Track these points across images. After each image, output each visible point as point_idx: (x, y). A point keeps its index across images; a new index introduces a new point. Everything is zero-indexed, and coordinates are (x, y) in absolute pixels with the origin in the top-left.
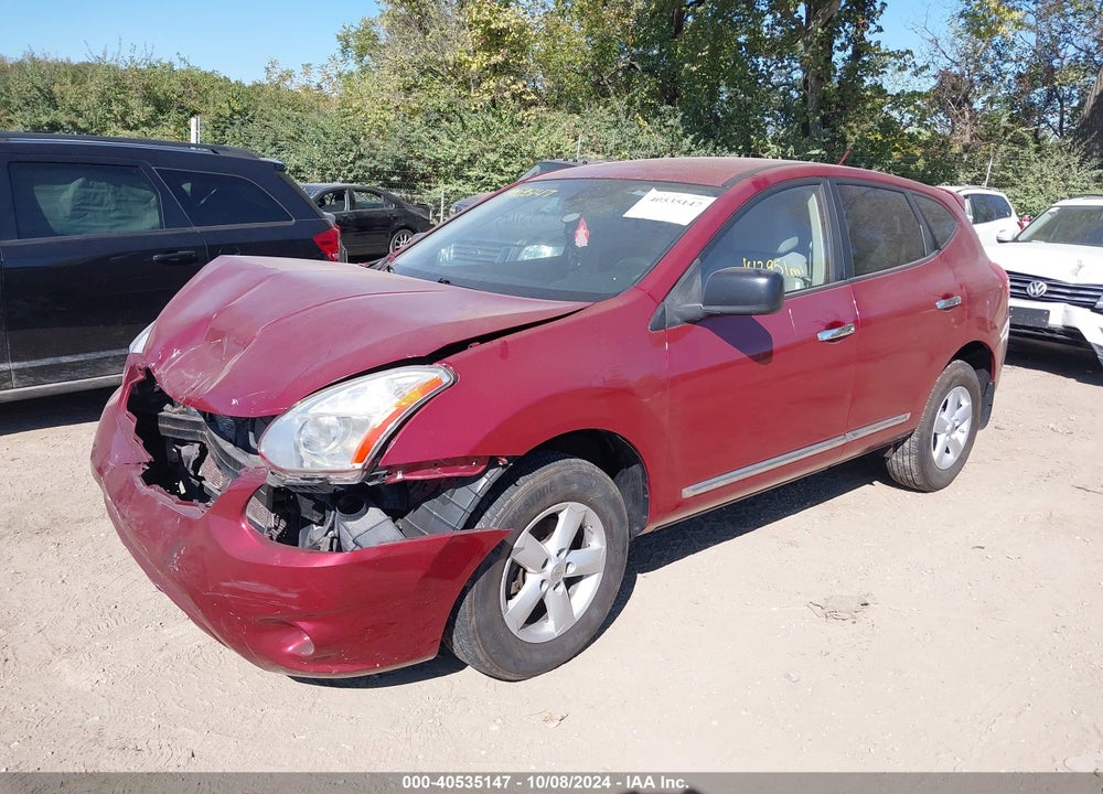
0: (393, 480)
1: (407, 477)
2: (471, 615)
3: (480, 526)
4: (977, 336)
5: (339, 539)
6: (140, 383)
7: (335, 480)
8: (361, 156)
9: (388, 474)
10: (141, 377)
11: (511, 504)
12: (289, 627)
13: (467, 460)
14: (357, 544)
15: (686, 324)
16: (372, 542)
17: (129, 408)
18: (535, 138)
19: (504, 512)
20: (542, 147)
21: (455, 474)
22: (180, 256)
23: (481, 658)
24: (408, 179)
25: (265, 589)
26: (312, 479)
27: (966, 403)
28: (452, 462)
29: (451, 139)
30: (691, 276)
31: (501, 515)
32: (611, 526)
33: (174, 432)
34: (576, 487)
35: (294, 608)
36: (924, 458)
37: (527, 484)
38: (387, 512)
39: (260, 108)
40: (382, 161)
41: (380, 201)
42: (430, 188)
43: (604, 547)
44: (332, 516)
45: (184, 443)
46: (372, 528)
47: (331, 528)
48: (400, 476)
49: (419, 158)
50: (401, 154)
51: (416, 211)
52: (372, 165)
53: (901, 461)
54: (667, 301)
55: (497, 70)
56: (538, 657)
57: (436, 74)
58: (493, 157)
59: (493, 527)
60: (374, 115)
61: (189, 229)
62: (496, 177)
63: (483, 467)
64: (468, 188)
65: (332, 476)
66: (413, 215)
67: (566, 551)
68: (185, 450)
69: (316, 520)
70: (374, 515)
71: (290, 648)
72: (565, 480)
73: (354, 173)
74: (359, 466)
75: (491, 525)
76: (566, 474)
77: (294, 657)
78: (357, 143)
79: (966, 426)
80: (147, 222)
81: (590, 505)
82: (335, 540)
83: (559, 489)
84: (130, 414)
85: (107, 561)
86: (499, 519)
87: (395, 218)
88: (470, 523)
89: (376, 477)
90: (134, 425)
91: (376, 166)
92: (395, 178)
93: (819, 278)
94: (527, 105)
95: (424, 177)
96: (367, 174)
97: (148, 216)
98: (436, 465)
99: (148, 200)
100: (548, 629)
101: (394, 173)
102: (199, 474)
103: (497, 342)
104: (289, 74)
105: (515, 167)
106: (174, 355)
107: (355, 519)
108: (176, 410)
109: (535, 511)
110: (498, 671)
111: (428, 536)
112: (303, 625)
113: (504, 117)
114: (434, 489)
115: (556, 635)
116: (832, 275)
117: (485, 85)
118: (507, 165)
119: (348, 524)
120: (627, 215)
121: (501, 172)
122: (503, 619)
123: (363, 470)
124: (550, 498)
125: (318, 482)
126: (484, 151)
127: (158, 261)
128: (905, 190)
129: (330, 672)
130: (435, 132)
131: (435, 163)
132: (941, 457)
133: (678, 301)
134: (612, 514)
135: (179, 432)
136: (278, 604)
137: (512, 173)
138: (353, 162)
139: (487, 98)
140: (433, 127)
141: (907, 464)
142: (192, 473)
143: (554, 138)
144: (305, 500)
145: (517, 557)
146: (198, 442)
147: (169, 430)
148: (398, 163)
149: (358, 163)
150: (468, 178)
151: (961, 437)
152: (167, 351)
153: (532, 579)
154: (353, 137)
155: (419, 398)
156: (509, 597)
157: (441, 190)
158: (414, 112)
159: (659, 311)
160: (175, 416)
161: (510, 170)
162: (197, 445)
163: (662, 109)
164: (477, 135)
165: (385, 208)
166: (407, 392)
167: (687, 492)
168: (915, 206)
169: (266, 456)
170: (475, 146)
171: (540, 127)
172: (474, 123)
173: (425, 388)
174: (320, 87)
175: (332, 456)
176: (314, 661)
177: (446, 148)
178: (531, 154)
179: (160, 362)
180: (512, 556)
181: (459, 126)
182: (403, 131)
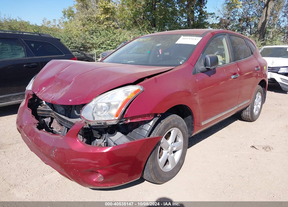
0: (127, 122)
1: (131, 121)
2: (150, 164)
3: (151, 136)
4: (263, 78)
5: (107, 143)
6: (31, 99)
7: (109, 123)
8: (72, 43)
9: (126, 120)
10: (31, 97)
11: (160, 129)
12: (94, 172)
13: (148, 115)
14: (115, 144)
15: (201, 73)
16: (120, 143)
17: (29, 106)
18: (120, 37)
19: (158, 131)
20: (122, 39)
21: (145, 120)
22: (32, 65)
23: (153, 178)
24: (86, 48)
25: (87, 160)
26: (101, 123)
27: (260, 97)
28: (144, 116)
29: (97, 38)
30: (201, 59)
31: (158, 132)
32: (184, 135)
33: (42, 114)
34: (176, 123)
35: (97, 166)
36: (252, 112)
37: (164, 122)
38: (123, 133)
39: (42, 31)
40: (78, 44)
41: (80, 54)
42: (91, 51)
43: (183, 141)
44: (104, 136)
45: (45, 117)
46: (119, 138)
47: (105, 140)
48: (129, 121)
49: (88, 43)
50: (83, 42)
51: (89, 56)
52: (75, 45)
53: (246, 113)
54: (196, 66)
55: (107, 19)
56: (168, 176)
57: (91, 21)
58: (108, 42)
59: (155, 136)
60: (75, 32)
61: (34, 57)
62: (110, 47)
63: (153, 117)
64: (102, 50)
65: (107, 122)
66: (89, 57)
67: (173, 143)
68: (46, 120)
69: (98, 137)
70: (119, 135)
71: (94, 180)
72: (174, 121)
73: (71, 47)
74: (117, 118)
75: (155, 135)
76: (174, 119)
77: (96, 182)
78: (71, 39)
79: (260, 103)
80: (21, 55)
81: (179, 128)
82: (106, 143)
83: (172, 124)
84: (29, 109)
85: (21, 156)
86: (157, 133)
87: (84, 58)
88: (149, 136)
89: (122, 122)
90: (31, 112)
91: (76, 45)
92: (82, 49)
93: (228, 61)
94: (117, 28)
95: (90, 48)
96: (74, 48)
97: (21, 54)
98: (140, 117)
99: (21, 49)
100: (169, 167)
101: (81, 47)
102: (51, 127)
103: (153, 78)
104: (49, 22)
105: (115, 44)
106: (43, 89)
107: (113, 136)
108: (42, 107)
109: (166, 131)
110: (158, 181)
111: (136, 140)
112: (99, 171)
113: (111, 31)
114: (137, 125)
115: (172, 169)
116: (232, 60)
117: (105, 23)
118: (113, 44)
119: (111, 138)
120: (176, 43)
121: (111, 46)
122: (158, 165)
123: (118, 119)
124: (170, 127)
125: (103, 124)
126: (106, 41)
127: (26, 67)
128: (244, 38)
129: (108, 186)
130: (92, 36)
131: (92, 44)
132: (255, 112)
133: (199, 66)
134: (185, 131)
135: (44, 114)
136: (92, 165)
137: (114, 46)
138: (70, 45)
139: (106, 26)
140: (91, 35)
141: (247, 114)
142: (49, 126)
143: (125, 37)
144: (95, 131)
145: (162, 145)
146: (50, 117)
147: (40, 114)
148: (82, 44)
149: (71, 45)
150: (102, 48)
151: (259, 106)
152: (41, 87)
153: (165, 152)
154: (69, 38)
155: (134, 96)
156: (160, 158)
157: (94, 51)
158: (86, 31)
159: (194, 69)
160: (42, 109)
161: (113, 45)
162: (50, 118)
163: (153, 29)
164: (104, 36)
165: (81, 56)
166: (129, 94)
167: (203, 124)
168: (246, 42)
169: (84, 117)
170: (103, 39)
171: (120, 34)
172: (103, 33)
173: (135, 92)
174: (58, 25)
175: (104, 116)
176: (102, 183)
177: (96, 40)
178: (119, 41)
179: (39, 91)
180: (160, 145)
181: (99, 34)
182: (83, 36)
